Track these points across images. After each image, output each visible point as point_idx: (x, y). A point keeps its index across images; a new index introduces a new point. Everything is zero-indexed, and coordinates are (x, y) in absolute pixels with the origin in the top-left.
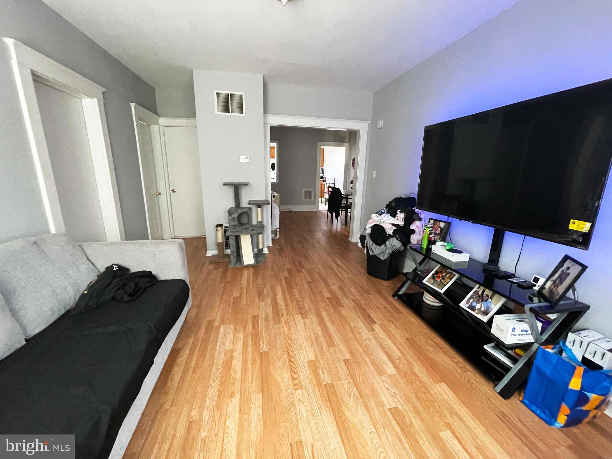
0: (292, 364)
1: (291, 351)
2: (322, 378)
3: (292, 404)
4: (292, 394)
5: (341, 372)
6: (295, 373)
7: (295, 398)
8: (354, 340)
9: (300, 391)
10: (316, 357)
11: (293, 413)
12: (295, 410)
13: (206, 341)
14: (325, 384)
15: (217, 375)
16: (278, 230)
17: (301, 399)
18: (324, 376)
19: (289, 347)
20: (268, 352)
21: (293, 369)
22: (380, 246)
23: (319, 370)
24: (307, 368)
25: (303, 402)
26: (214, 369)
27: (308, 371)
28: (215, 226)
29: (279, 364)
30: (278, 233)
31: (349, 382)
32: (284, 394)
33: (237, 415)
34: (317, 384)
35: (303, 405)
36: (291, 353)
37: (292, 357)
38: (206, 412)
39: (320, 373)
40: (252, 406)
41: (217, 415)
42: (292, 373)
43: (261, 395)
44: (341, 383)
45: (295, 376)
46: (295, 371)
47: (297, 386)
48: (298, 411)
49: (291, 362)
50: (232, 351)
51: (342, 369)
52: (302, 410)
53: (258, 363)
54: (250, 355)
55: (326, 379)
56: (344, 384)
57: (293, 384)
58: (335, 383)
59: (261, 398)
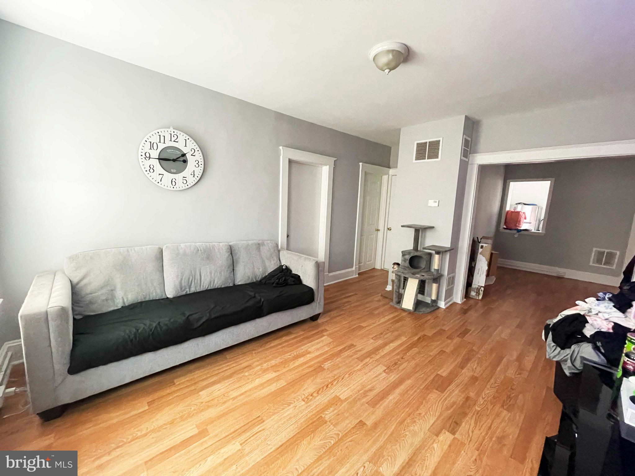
0: (325, 387)
1: (338, 381)
2: (327, 413)
3: (289, 404)
4: (297, 400)
5: (344, 424)
6: (318, 393)
7: (296, 403)
8: (398, 421)
9: (303, 403)
10: (346, 399)
11: (282, 407)
12: (286, 407)
13: (307, 338)
14: (322, 417)
15: (285, 357)
16: (483, 289)
17: (297, 407)
18: (330, 413)
19: (341, 378)
20: (325, 369)
21: (321, 390)
22: (563, 348)
23: (333, 407)
24: (328, 399)
25: (295, 409)
26: (289, 354)
27: (326, 401)
28: (393, 263)
29: (318, 380)
30: (481, 293)
31: (338, 434)
32: (294, 395)
33: (264, 381)
34: (318, 412)
35: (293, 411)
36: (336, 382)
37: (332, 384)
38: (259, 367)
39: (331, 409)
40: (275, 384)
41: (260, 373)
42: (317, 392)
43: (286, 384)
44: (332, 428)
45: (315, 395)
46: (320, 392)
47: (306, 400)
48: (286, 409)
49: (327, 386)
50: (309, 353)
51: (349, 423)
52: (289, 411)
53: (311, 369)
54: (313, 363)
55: (329, 415)
56: (332, 431)
57: (307, 396)
58: (328, 423)
59: (284, 385)
